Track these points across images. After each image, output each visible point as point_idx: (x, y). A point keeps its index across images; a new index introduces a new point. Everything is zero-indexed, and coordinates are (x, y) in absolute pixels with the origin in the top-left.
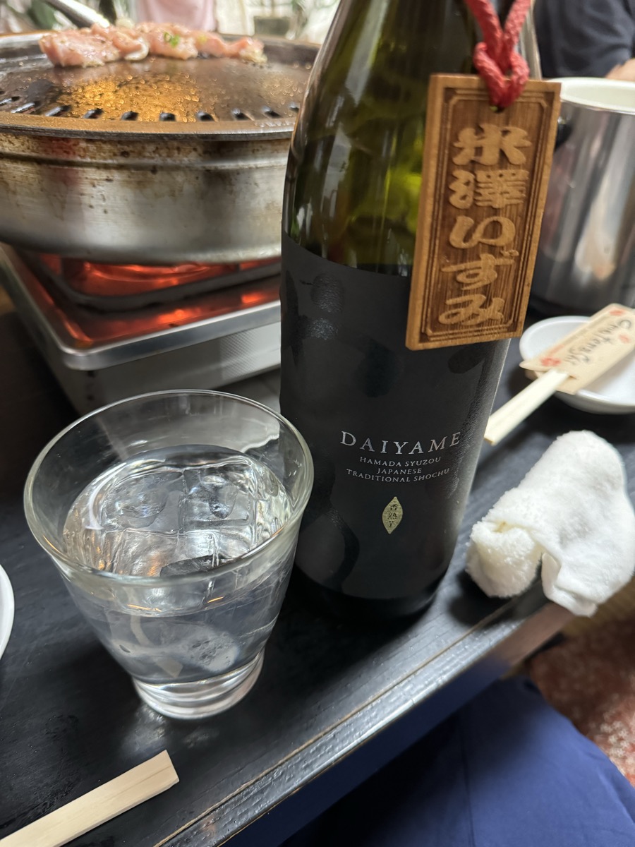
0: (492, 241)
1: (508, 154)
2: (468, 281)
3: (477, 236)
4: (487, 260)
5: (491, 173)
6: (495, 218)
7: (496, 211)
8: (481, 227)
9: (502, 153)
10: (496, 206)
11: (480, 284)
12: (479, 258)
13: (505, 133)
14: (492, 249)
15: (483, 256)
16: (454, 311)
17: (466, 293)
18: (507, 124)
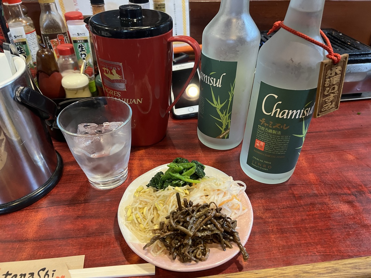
0: (333, 91)
1: (337, 73)
2: (328, 101)
3: (330, 91)
4: (332, 95)
5: (333, 77)
6: (334, 86)
7: (334, 85)
8: (331, 89)
9: (336, 73)
10: (334, 84)
11: (330, 101)
12: (330, 95)
13: (336, 69)
14: (333, 93)
15: (331, 95)
16: (325, 108)
17: (327, 103)
18: (337, 66)
